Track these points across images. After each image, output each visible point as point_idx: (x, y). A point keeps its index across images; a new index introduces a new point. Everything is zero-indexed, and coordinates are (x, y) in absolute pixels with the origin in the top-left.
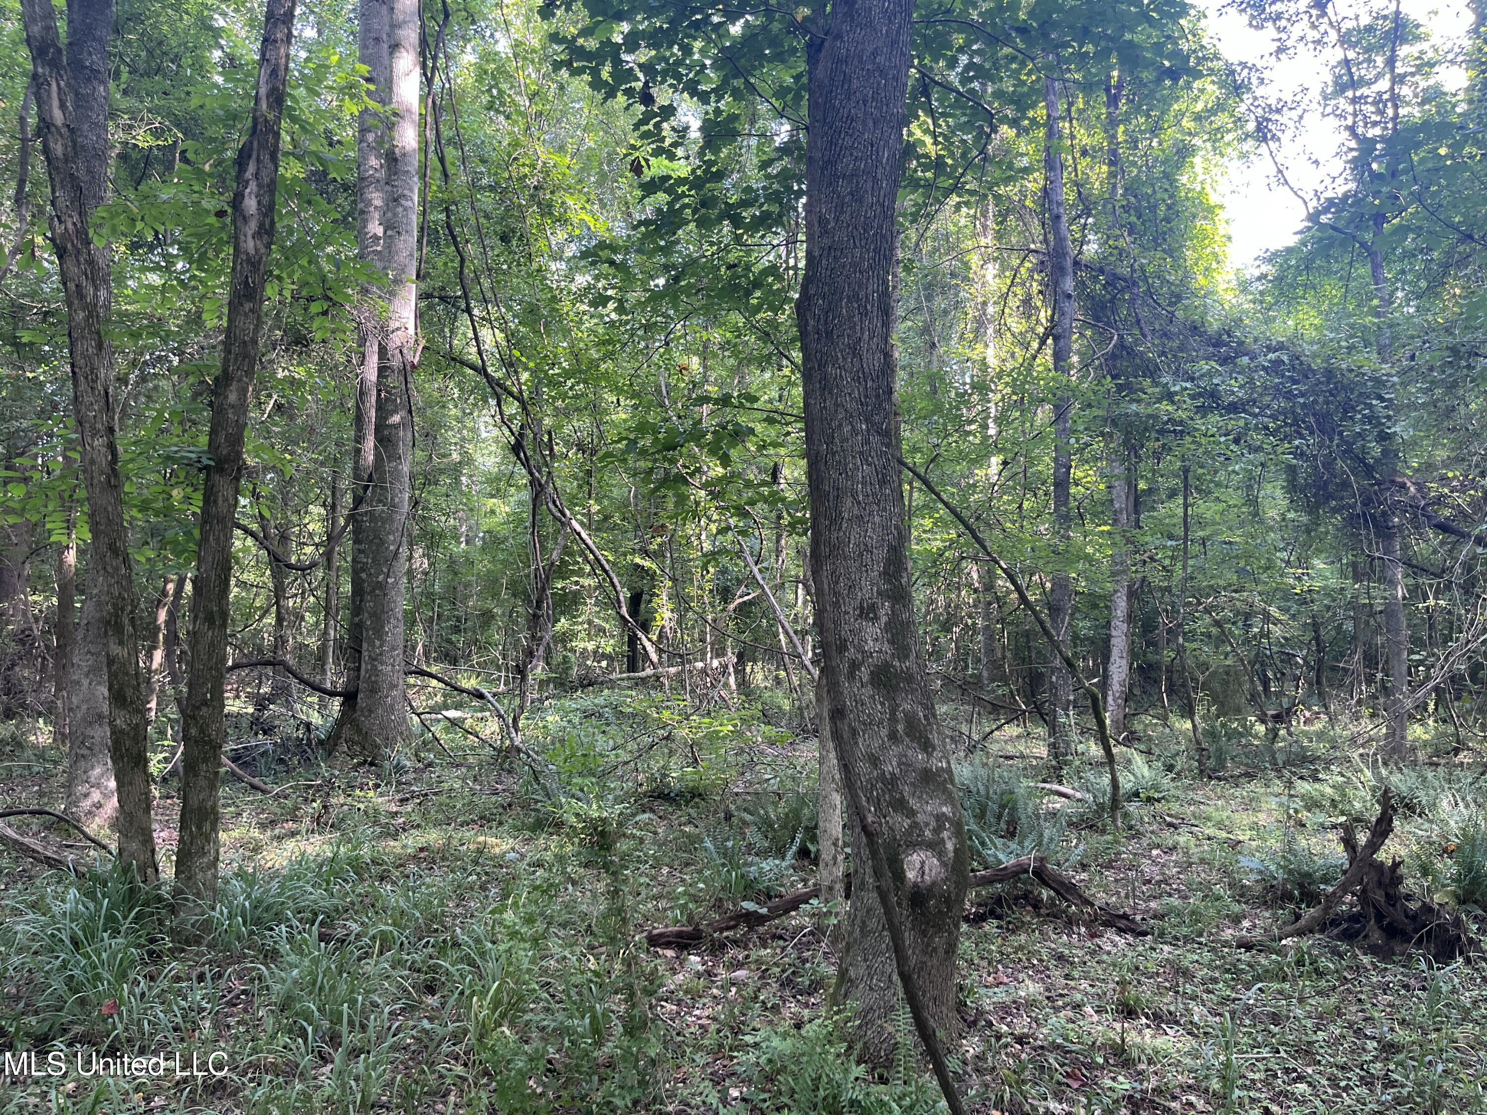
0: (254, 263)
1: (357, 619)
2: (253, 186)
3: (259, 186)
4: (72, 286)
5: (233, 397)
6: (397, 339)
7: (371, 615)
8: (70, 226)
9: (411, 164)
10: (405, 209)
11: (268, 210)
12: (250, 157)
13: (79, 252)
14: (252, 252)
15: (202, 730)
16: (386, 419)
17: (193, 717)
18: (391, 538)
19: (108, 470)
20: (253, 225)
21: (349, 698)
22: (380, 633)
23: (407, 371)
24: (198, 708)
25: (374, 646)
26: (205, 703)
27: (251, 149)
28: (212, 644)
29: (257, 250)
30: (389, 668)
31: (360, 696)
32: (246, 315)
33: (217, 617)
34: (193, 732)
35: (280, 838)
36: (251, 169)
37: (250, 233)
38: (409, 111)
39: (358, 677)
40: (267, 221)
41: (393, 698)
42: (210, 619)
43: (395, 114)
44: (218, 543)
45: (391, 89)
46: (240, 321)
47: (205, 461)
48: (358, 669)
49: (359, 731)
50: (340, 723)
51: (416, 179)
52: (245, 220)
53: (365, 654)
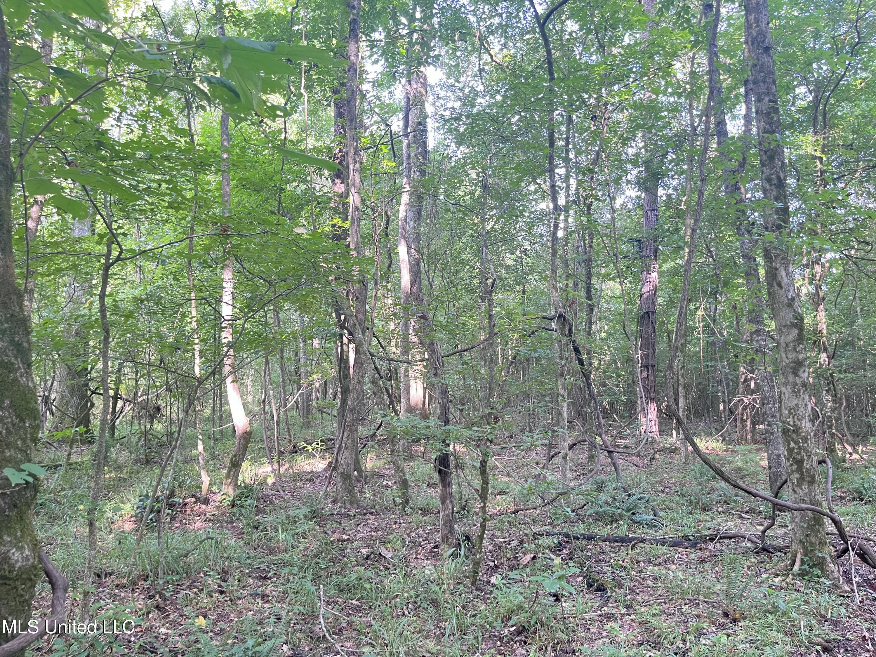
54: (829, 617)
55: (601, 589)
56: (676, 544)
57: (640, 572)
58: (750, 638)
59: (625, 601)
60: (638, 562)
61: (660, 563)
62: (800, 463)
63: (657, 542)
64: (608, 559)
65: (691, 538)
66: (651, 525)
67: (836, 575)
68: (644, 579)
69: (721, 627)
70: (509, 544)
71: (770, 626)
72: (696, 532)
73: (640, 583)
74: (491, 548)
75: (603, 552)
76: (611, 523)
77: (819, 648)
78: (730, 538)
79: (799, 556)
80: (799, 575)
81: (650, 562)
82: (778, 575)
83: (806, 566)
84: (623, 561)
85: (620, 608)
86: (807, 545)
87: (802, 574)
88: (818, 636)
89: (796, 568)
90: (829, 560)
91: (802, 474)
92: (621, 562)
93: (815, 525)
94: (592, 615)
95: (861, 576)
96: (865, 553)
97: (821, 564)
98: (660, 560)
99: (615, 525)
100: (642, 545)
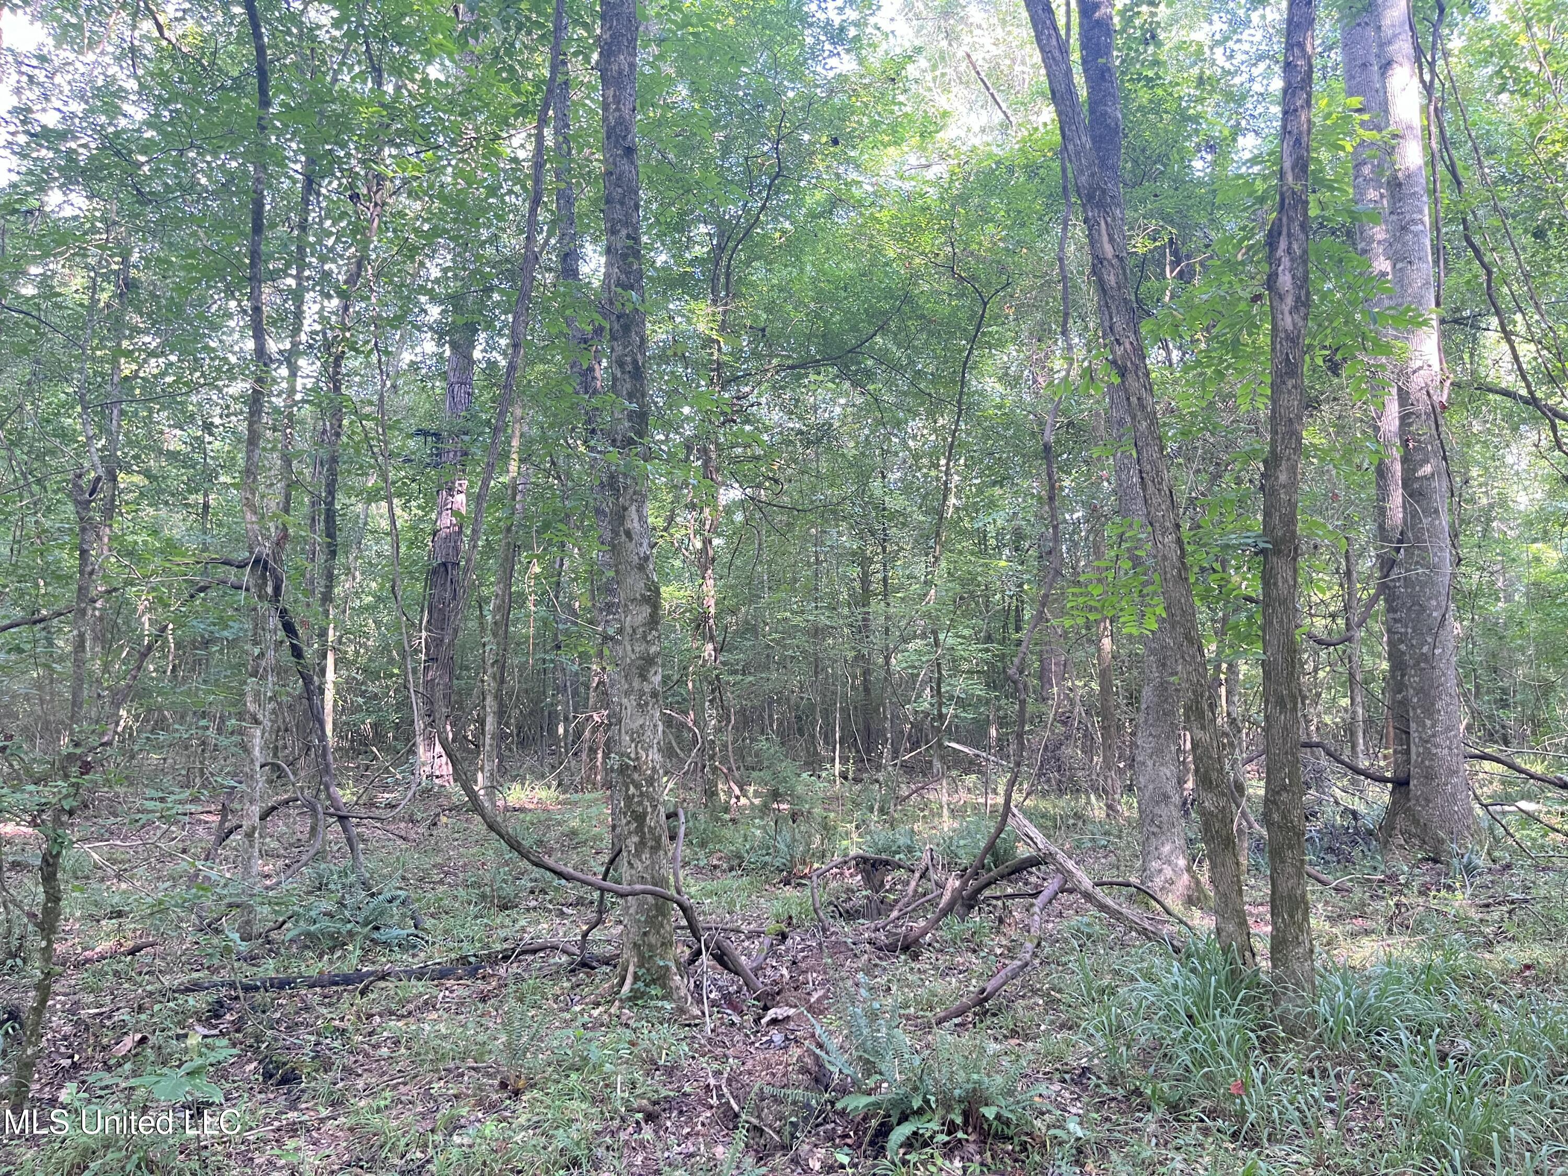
0: (1293, 339)
1: (1399, 697)
2: (1286, 261)
3: (1292, 260)
4: (1134, 400)
5: (1283, 478)
6: (1418, 380)
7: (1419, 691)
8: (1128, 346)
9: (1417, 184)
10: (1416, 235)
11: (1302, 282)
12: (1280, 234)
13: (1137, 367)
14: (1290, 327)
15: (1284, 817)
16: (1415, 470)
17: (1274, 802)
18: (1434, 603)
19: (1178, 564)
20: (1290, 301)
21: (1401, 784)
22: (1430, 711)
23: (1437, 413)
24: (1278, 793)
25: (1424, 726)
26: (1284, 788)
27: (1280, 226)
28: (1285, 728)
29: (1294, 325)
30: (1446, 751)
31: (1413, 783)
32: (1289, 392)
33: (1287, 700)
34: (1276, 817)
35: (1354, 935)
36: (1283, 244)
37: (1286, 310)
38: (1409, 127)
39: (1408, 761)
40: (1303, 293)
41: (1454, 786)
42: (1281, 703)
43: (1395, 136)
44: (1282, 626)
45: (1386, 111)
46: (1284, 401)
47: (1262, 545)
48: (1408, 752)
49: (1416, 822)
50: (1392, 812)
51: (1425, 199)
52: (1281, 298)
53: (1414, 735)
54: (661, 1062)
55: (290, 1078)
56: (442, 974)
57: (371, 1034)
58: (535, 1119)
59: (331, 1093)
60: (370, 1016)
61: (410, 1013)
62: (640, 818)
63: (409, 974)
64: (311, 1021)
65: (472, 959)
66: (406, 946)
67: (683, 992)
68: (376, 1047)
69: (491, 1107)
70: (110, 1017)
71: (569, 1094)
72: (482, 948)
73: (367, 1055)
74: (68, 1029)
75: (307, 1009)
76: (332, 950)
77: (639, 1116)
78: (534, 952)
79: (631, 969)
80: (629, 999)
81: (392, 1013)
82: (598, 1004)
83: (640, 984)
84: (342, 1019)
85: (320, 1108)
86: (644, 949)
87: (635, 997)
88: (642, 1096)
89: (626, 988)
90: (674, 969)
91: (643, 837)
92: (337, 1023)
93: (656, 917)
94: (262, 1131)
95: (720, 989)
96: (723, 954)
97: (661, 978)
98: (411, 1007)
99: (338, 953)
100: (382, 984)
